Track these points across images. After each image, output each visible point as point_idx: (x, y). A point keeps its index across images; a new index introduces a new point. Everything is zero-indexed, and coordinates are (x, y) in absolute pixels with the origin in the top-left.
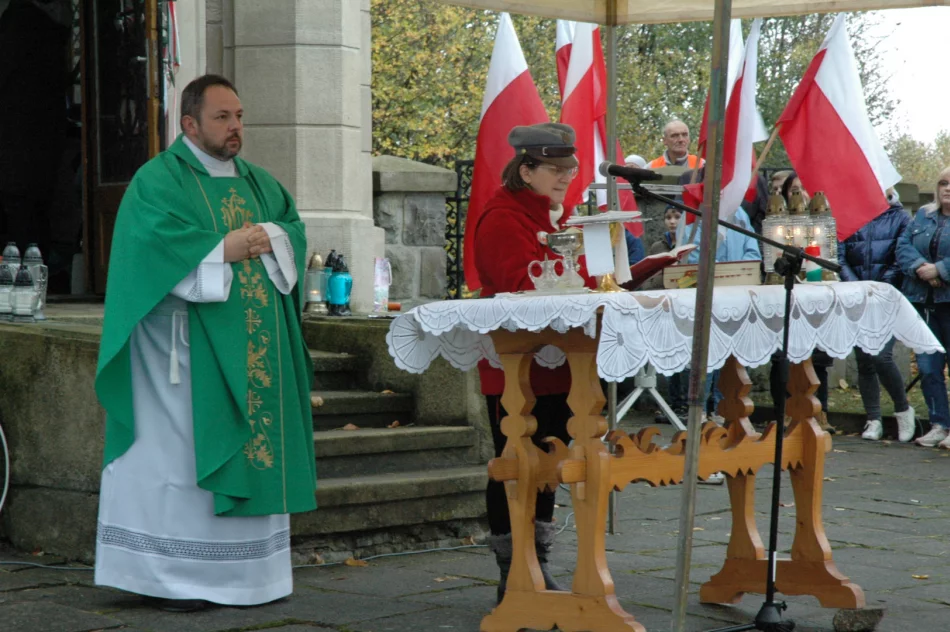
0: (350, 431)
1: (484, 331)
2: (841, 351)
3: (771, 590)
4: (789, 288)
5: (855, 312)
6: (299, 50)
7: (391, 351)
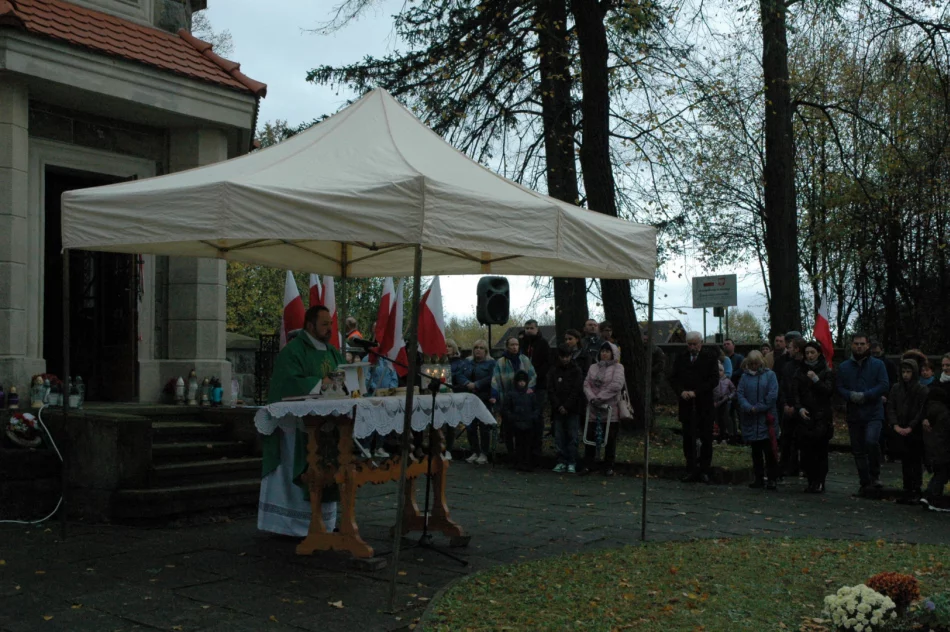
0: (224, 461)
1: (300, 416)
2: (454, 424)
3: (425, 529)
4: (434, 396)
5: (460, 407)
6: (199, 286)
7: (256, 425)
